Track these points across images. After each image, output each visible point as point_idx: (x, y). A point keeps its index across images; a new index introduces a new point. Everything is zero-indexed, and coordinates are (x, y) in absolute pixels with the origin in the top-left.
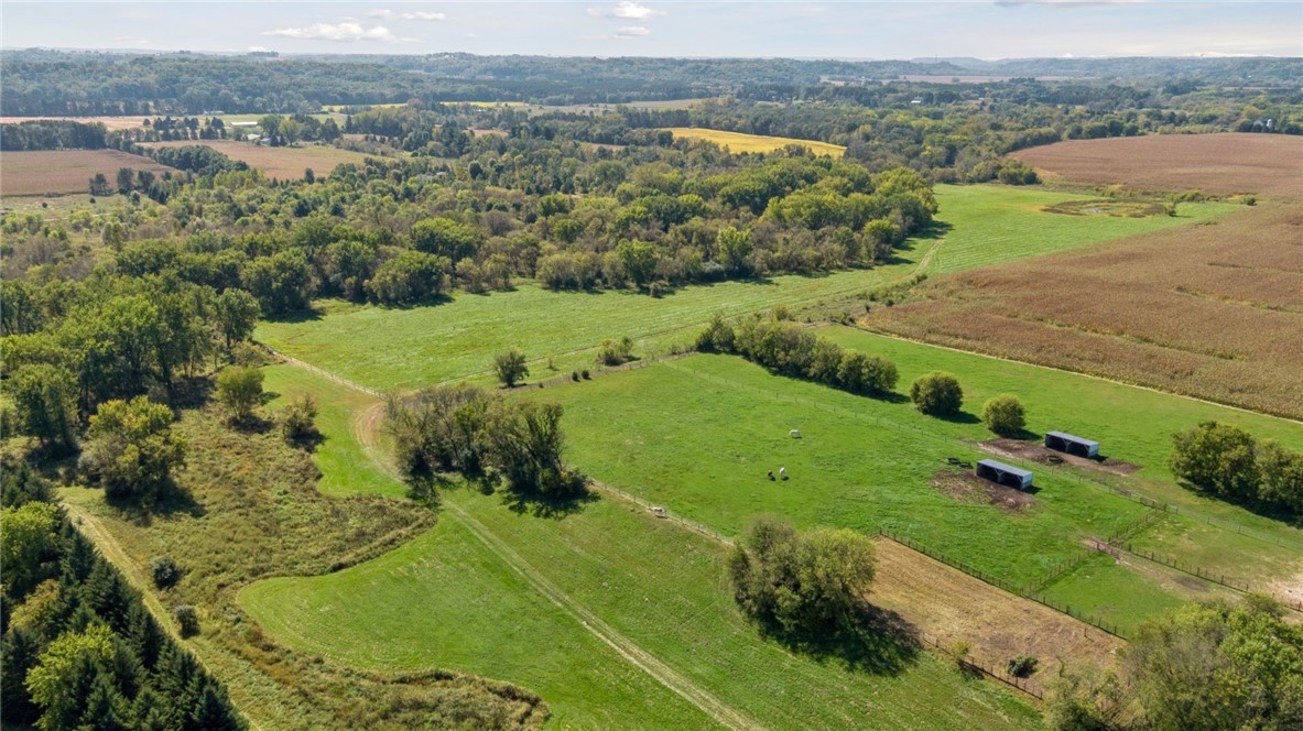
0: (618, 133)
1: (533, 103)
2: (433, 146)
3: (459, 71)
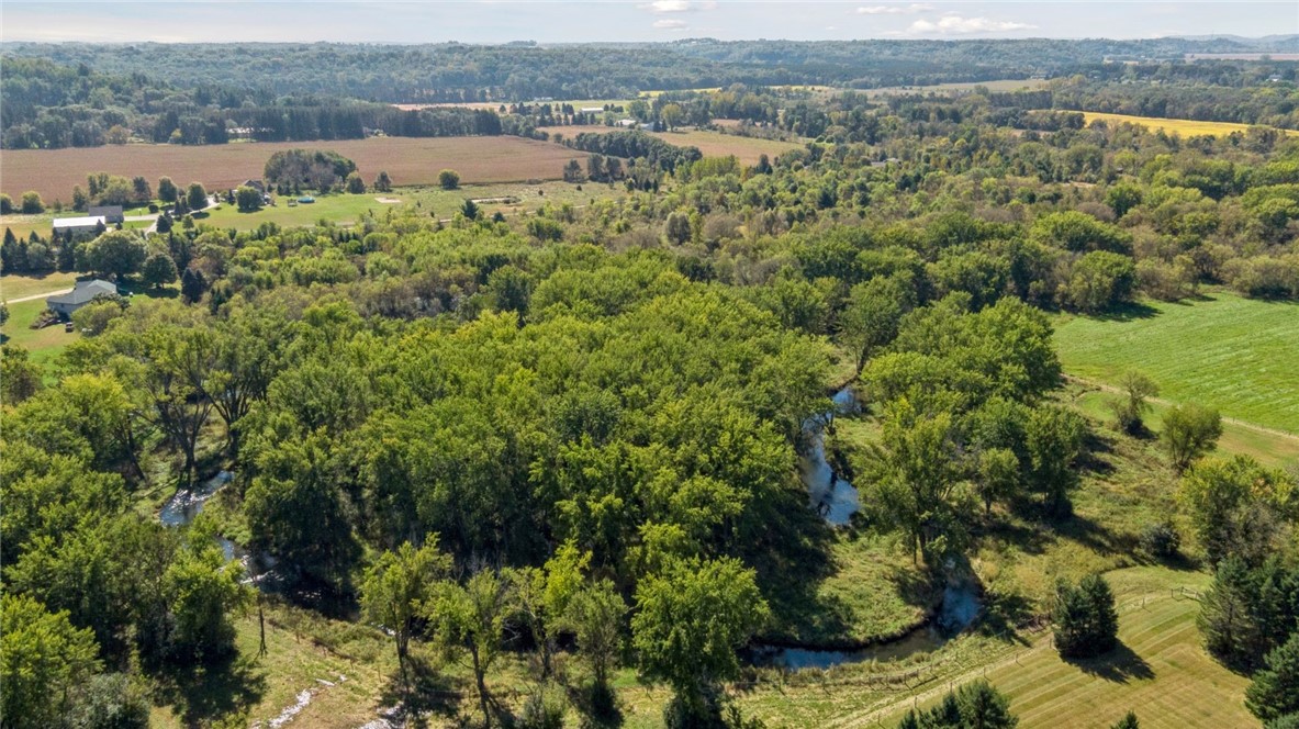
0: (1013, 116)
1: (839, 87)
2: (838, 130)
3: (721, 56)
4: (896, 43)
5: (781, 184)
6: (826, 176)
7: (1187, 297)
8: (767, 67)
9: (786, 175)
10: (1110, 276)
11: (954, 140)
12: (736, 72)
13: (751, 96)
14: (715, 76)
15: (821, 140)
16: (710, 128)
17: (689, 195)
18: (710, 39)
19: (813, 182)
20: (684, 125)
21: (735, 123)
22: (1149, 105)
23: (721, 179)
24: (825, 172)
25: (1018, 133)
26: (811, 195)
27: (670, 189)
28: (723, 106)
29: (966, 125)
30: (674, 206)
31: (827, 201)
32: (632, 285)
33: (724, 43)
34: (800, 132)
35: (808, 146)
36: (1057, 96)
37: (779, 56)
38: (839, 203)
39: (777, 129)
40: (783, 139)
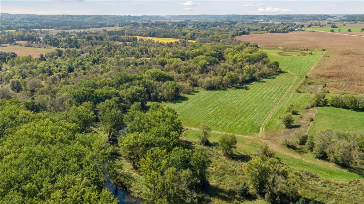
0: (117, 38)
1: (58, 29)
2: (64, 44)
3: (12, 19)
4: (72, 16)
5: (52, 65)
6: (67, 60)
7: (192, 92)
8: (30, 23)
9: (53, 61)
10: (173, 89)
11: (104, 46)
12: (19, 24)
13: (28, 33)
14: (12, 26)
15: (59, 47)
16: (16, 44)
17: (16, 71)
18: (7, 14)
19: (64, 63)
20: (5, 44)
21: (25, 42)
22: (151, 34)
23: (28, 64)
24: (66, 59)
25: (121, 43)
26: (64, 68)
27: (6, 69)
28: (19, 37)
29: (105, 41)
30: (11, 77)
31: (71, 70)
32: (7, 120)
33: (12, 15)
34: (50, 45)
35: (57, 50)
36: (126, 32)
37: (34, 19)
38: (75, 70)
39: (42, 44)
40: (45, 48)
